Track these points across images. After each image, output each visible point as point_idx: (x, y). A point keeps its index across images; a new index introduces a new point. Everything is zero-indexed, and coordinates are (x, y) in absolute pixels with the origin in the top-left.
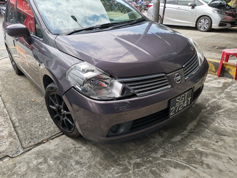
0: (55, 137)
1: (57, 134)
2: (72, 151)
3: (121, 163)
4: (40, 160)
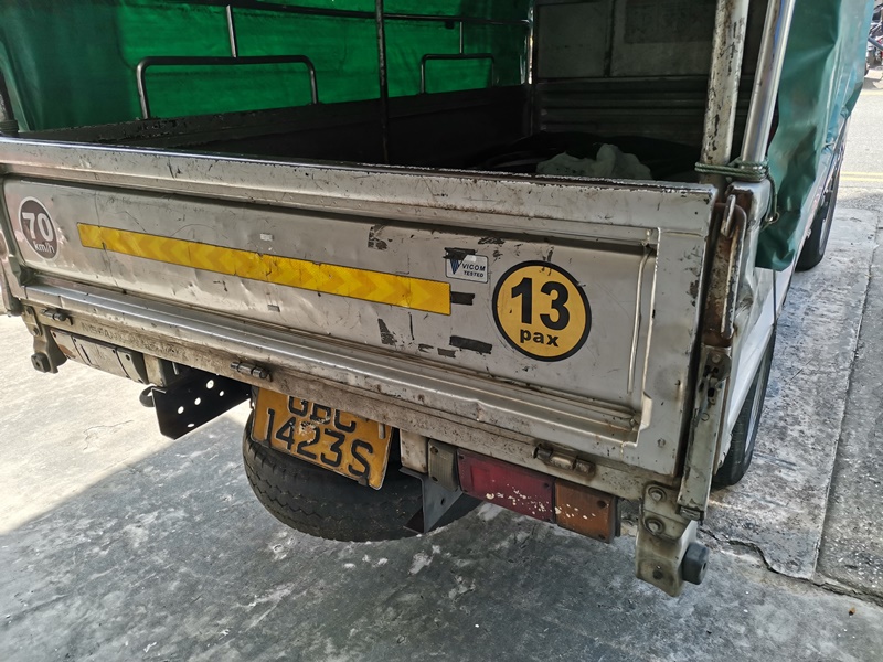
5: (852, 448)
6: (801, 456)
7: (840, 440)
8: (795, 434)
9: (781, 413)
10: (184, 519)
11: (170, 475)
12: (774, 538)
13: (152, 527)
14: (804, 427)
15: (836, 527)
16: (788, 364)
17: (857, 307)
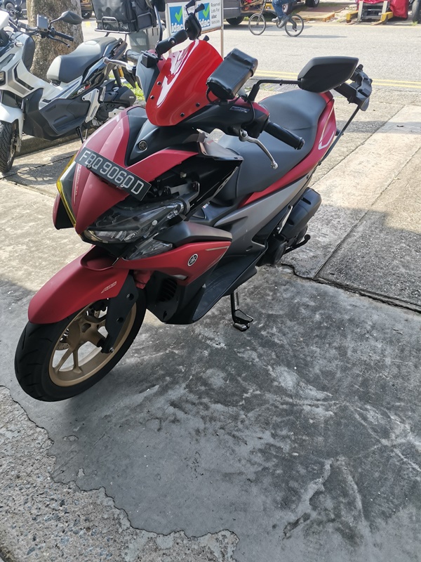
0: (369, 295)
1: (377, 294)
2: (359, 330)
3: (392, 417)
4: (312, 304)
5: (360, 229)
6: (333, 232)
7: (356, 226)
8: (335, 223)
9: (333, 214)
10: (26, 249)
11: (19, 232)
12: (302, 263)
13: (10, 252)
14: (341, 220)
15: (334, 259)
16: (349, 191)
17: (403, 163)
